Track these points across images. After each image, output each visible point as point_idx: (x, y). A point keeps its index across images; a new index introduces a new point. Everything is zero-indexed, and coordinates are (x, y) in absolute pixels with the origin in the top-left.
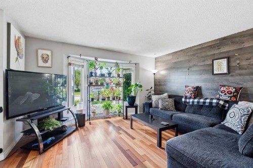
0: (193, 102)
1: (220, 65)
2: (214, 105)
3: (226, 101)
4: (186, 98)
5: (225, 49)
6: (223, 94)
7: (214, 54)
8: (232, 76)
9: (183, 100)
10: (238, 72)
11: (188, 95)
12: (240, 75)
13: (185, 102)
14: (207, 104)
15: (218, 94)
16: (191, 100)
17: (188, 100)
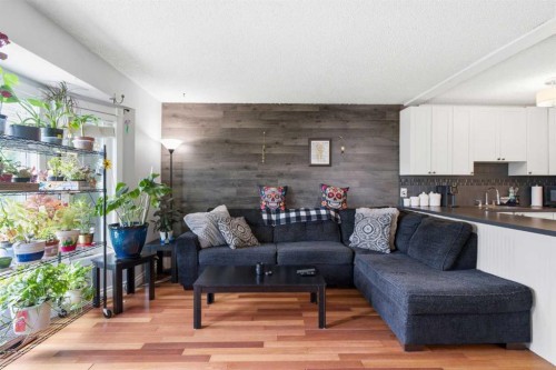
0: (288, 219)
1: (320, 149)
2: (324, 219)
3: (337, 211)
4: (269, 211)
5: (327, 125)
6: (331, 200)
7: (311, 130)
8: (336, 170)
9: (265, 217)
10: (342, 164)
11: (273, 205)
12: (345, 169)
13: (270, 221)
14: (314, 220)
15: (325, 199)
16: (283, 216)
17: (274, 217)
